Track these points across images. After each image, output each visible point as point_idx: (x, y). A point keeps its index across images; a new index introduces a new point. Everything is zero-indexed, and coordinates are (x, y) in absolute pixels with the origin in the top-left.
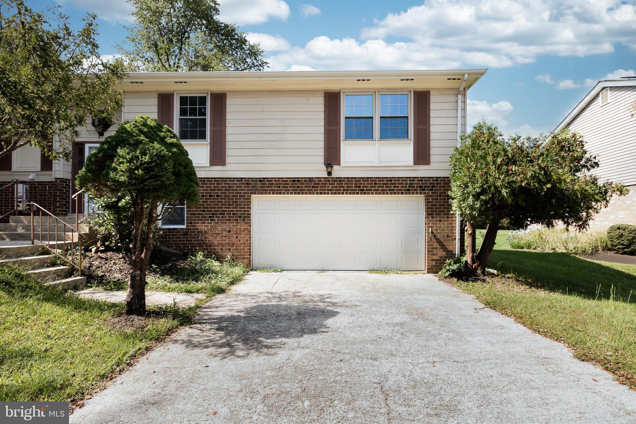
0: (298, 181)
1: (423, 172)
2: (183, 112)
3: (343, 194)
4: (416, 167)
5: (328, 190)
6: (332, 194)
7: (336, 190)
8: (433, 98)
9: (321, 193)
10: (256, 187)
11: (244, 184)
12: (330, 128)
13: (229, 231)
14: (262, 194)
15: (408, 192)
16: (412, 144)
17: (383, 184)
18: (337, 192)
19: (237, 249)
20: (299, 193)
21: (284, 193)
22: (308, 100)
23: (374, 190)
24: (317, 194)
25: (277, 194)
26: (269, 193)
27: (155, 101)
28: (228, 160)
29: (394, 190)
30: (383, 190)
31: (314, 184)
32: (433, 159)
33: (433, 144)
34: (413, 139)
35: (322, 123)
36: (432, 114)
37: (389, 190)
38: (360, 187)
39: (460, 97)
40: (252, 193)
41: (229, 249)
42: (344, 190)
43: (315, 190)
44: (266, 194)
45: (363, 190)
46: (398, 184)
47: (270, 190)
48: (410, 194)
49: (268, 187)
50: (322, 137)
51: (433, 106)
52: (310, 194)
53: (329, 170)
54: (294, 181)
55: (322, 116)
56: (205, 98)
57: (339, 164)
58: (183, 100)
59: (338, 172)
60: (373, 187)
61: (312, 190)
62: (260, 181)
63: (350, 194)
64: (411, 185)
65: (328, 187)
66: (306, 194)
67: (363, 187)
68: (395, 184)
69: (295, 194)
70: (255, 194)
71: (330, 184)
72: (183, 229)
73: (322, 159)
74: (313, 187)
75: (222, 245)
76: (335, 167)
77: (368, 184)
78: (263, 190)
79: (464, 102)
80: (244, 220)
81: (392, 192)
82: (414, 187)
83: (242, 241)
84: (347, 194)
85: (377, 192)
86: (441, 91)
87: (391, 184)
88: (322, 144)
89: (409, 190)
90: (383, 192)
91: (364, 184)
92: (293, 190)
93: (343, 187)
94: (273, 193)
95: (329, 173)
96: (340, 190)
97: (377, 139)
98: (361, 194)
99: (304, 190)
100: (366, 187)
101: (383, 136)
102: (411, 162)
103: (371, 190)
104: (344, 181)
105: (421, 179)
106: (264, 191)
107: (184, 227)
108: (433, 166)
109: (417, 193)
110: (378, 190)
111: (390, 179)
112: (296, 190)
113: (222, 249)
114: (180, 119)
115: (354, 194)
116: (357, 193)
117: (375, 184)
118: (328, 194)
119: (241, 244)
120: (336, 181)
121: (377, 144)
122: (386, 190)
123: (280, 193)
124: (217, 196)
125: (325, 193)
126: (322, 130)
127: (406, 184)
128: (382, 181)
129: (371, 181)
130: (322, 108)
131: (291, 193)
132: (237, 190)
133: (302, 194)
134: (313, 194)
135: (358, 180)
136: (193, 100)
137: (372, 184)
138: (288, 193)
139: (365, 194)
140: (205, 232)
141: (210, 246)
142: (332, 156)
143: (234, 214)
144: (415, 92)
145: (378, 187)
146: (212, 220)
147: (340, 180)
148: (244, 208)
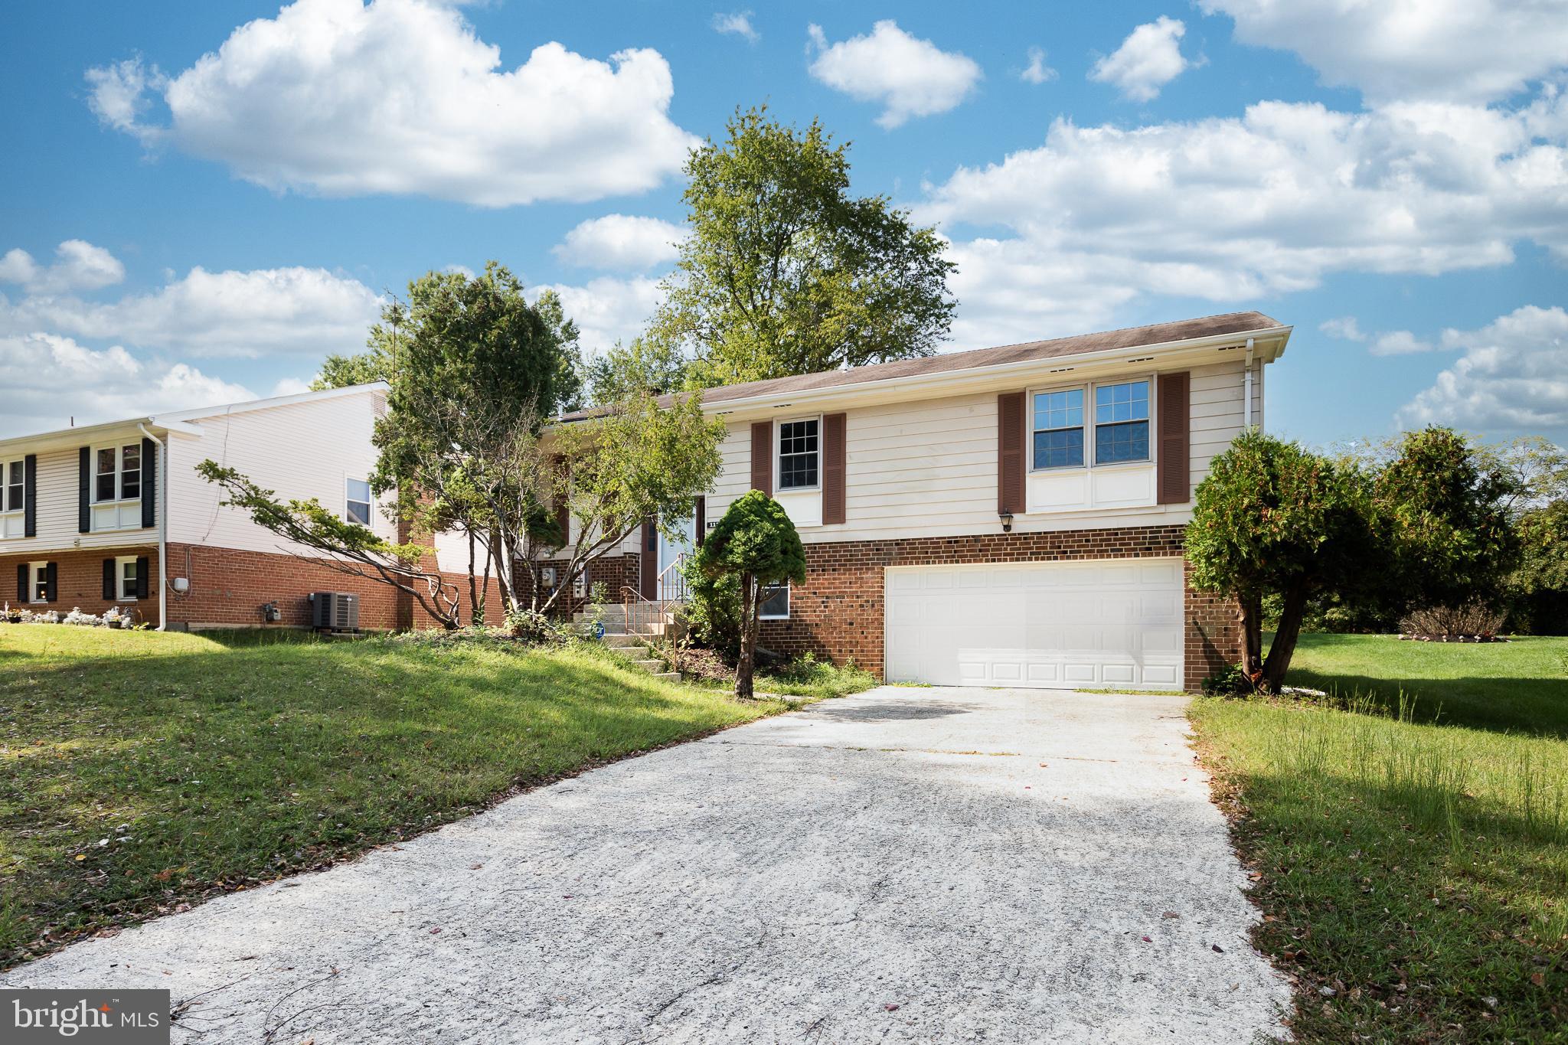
0: (956, 542)
1: (1173, 516)
2: (785, 447)
3: (1030, 559)
4: (1162, 508)
5: (1005, 555)
6: (1011, 560)
7: (1018, 554)
8: (1195, 384)
9: (994, 561)
10: (891, 554)
11: (872, 550)
12: (1009, 453)
13: (851, 624)
14: (900, 564)
15: (1148, 551)
16: (1155, 469)
17: (1101, 540)
18: (1019, 556)
19: (862, 651)
20: (957, 562)
21: (934, 562)
22: (971, 410)
23: (1085, 552)
24: (987, 561)
25: (923, 563)
26: (911, 563)
27: (747, 435)
28: (849, 514)
29: (1121, 550)
30: (1102, 551)
31: (982, 546)
33: (1195, 465)
34: (1156, 460)
35: (994, 445)
36: (1194, 412)
37: (1112, 550)
38: (1060, 547)
39: (1248, 376)
40: (884, 564)
41: (851, 651)
42: (1032, 554)
43: (983, 556)
44: (905, 564)
45: (1066, 552)
46: (1129, 539)
47: (912, 558)
48: (1151, 555)
49: (908, 553)
50: (994, 469)
51: (1194, 398)
52: (975, 561)
53: (1006, 523)
54: (950, 542)
55: (994, 434)
56: (815, 422)
57: (1023, 511)
58: (786, 430)
59: (1021, 524)
60: (1083, 546)
61: (978, 556)
62: (897, 544)
63: (1043, 559)
64: (1154, 541)
65: (1006, 549)
66: (969, 561)
67: (1065, 547)
68: (1124, 539)
69: (952, 562)
70: (889, 564)
71: (1008, 545)
72: (785, 621)
73: (994, 505)
74: (980, 551)
75: (840, 644)
76: (1016, 517)
77: (1073, 542)
78: (901, 559)
79: (1258, 385)
80: (873, 606)
81: (1118, 553)
82: (1159, 543)
83: (870, 640)
84: (1037, 559)
85: (1090, 554)
86: (1211, 369)
87: (1115, 540)
88: (994, 481)
89: (1150, 549)
90: (1102, 554)
91: (1067, 542)
92: (947, 557)
93: (1032, 548)
94: (917, 563)
95: (1007, 528)
96: (1026, 554)
97: (1089, 465)
98: (1062, 558)
99: (966, 556)
100: (1071, 547)
101: (1102, 458)
102: (1154, 501)
103: (1080, 552)
104: (1033, 538)
105: (1170, 529)
106: (903, 560)
107: (787, 617)
108: (1193, 503)
109: (1165, 554)
110: (1093, 551)
111: (1114, 532)
112: (953, 557)
113: (840, 651)
114: (782, 459)
115: (1049, 559)
116: (1056, 558)
117: (1088, 541)
118: (1005, 560)
119: (868, 643)
120: (1019, 539)
121: (1090, 473)
122: (1107, 551)
123: (928, 563)
124: (834, 570)
125: (999, 560)
126: (994, 457)
127: (1144, 538)
128: (1099, 535)
129: (1079, 536)
130: (994, 421)
131: (946, 562)
132: (862, 560)
133: (963, 562)
134: (981, 561)
135: (1056, 535)
136: (799, 427)
137: (1081, 541)
138: (940, 562)
139: (1068, 558)
140: (816, 625)
141: (824, 646)
142: (1011, 499)
143: (858, 597)
144: (1160, 377)
145: (1092, 546)
146: (826, 607)
147: (1026, 537)
148: (873, 587)
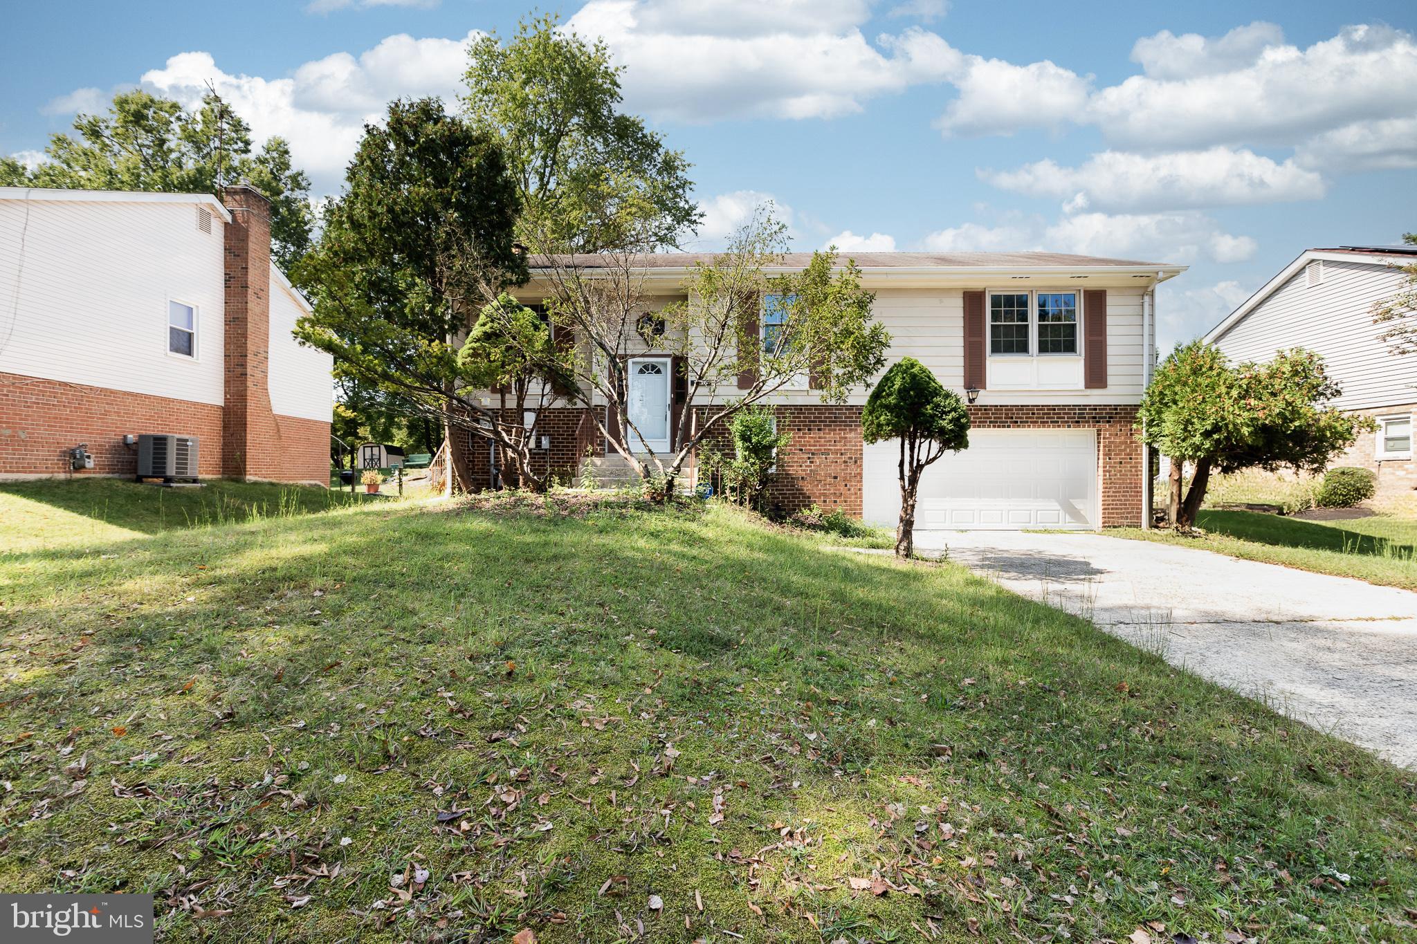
1: (1097, 397)
3: (989, 426)
4: (1089, 392)
6: (974, 427)
7: (979, 422)
8: (1110, 301)
11: (855, 413)
12: (973, 339)
13: (835, 478)
15: (1077, 424)
16: (1082, 362)
17: (1044, 414)
18: (982, 424)
22: (941, 302)
23: (1031, 422)
29: (1058, 422)
30: (1044, 422)
32: (1110, 380)
33: (1110, 360)
34: (1083, 355)
35: (960, 332)
36: (1110, 321)
37: (1052, 422)
38: (1012, 418)
39: (1147, 298)
41: (835, 502)
42: (990, 422)
45: (1017, 422)
46: (1064, 413)
48: (1079, 426)
50: (961, 351)
51: (1110, 310)
53: (972, 396)
55: (960, 323)
57: (984, 387)
59: (983, 398)
60: (1030, 418)
63: (999, 427)
64: (1081, 416)
67: (1016, 417)
68: (1060, 414)
71: (971, 414)
73: (961, 381)
75: (824, 495)
76: (982, 392)
77: (1023, 414)
79: (1152, 305)
80: (856, 462)
81: (1056, 425)
83: (852, 491)
84: (994, 427)
85: (1036, 424)
86: (1123, 290)
87: (1054, 414)
88: (960, 361)
89: (1078, 422)
90: (1044, 425)
91: (1017, 414)
93: (990, 418)
95: (972, 400)
96: (986, 422)
97: (1033, 354)
98: (1014, 427)
100: (1021, 418)
101: (1043, 348)
102: (1082, 385)
103: (1027, 422)
104: (992, 410)
105: (1095, 408)
107: (775, 470)
108: (1111, 389)
109: (1089, 426)
110: (1036, 422)
111: (1052, 408)
113: (825, 501)
115: (1004, 427)
116: (1009, 427)
117: (1033, 414)
120: (981, 410)
121: (1035, 362)
122: (1048, 422)
124: (819, 430)
126: (961, 342)
127: (1075, 414)
128: (1042, 410)
129: (1027, 410)
130: (960, 312)
132: (846, 422)
135: (1009, 408)
137: (1029, 414)
139: (1019, 426)
140: (802, 478)
141: (809, 497)
142: (975, 377)
143: (842, 454)
144: (1085, 292)
145: (1037, 418)
146: (811, 462)
147: (986, 408)
148: (856, 446)
